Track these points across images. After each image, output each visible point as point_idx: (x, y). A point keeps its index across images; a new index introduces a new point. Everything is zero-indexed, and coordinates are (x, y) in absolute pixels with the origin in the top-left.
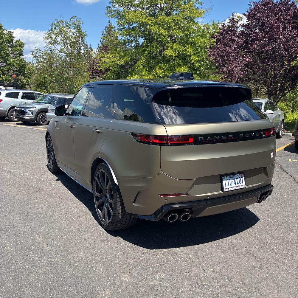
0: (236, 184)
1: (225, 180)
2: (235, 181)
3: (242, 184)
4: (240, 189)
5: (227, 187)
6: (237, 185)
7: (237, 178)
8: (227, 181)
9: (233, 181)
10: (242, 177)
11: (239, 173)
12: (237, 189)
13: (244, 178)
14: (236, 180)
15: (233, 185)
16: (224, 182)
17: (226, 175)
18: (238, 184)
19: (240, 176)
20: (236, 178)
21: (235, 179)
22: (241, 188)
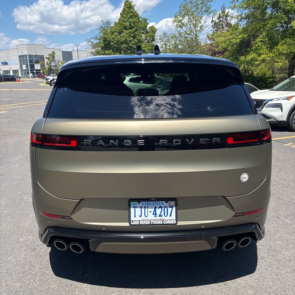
0: (158, 215)
1: (135, 207)
2: (155, 211)
3: (168, 218)
4: (163, 224)
5: (138, 218)
6: (158, 218)
7: (161, 207)
8: (138, 210)
9: (153, 210)
10: (172, 207)
11: (167, 200)
12: (156, 225)
13: (174, 208)
14: (157, 209)
15: (151, 217)
16: (132, 210)
17: (139, 200)
18: (160, 216)
19: (167, 205)
20: (158, 206)
21: (156, 207)
22: (165, 224)
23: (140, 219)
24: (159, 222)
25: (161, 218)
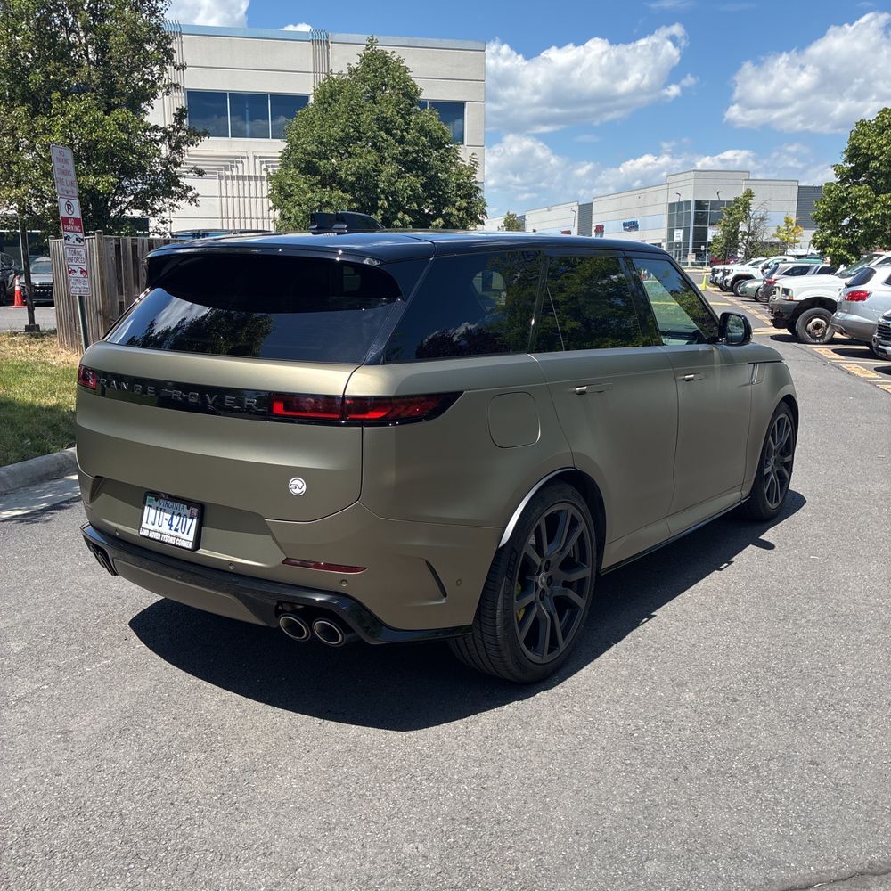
0: (173, 528)
1: (150, 506)
2: (172, 519)
3: (184, 536)
4: (175, 545)
5: (150, 526)
6: (173, 533)
7: (179, 515)
8: (153, 511)
9: (169, 516)
10: (192, 518)
11: (189, 503)
12: (167, 543)
13: (195, 521)
14: (175, 517)
15: (165, 528)
16: (147, 509)
17: (157, 495)
18: (176, 530)
19: (187, 512)
20: (177, 512)
21: (173, 514)
22: (178, 546)
23: (152, 528)
24: (171, 540)
25: (176, 533)
